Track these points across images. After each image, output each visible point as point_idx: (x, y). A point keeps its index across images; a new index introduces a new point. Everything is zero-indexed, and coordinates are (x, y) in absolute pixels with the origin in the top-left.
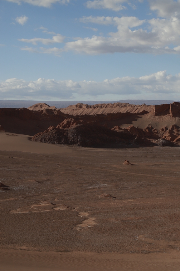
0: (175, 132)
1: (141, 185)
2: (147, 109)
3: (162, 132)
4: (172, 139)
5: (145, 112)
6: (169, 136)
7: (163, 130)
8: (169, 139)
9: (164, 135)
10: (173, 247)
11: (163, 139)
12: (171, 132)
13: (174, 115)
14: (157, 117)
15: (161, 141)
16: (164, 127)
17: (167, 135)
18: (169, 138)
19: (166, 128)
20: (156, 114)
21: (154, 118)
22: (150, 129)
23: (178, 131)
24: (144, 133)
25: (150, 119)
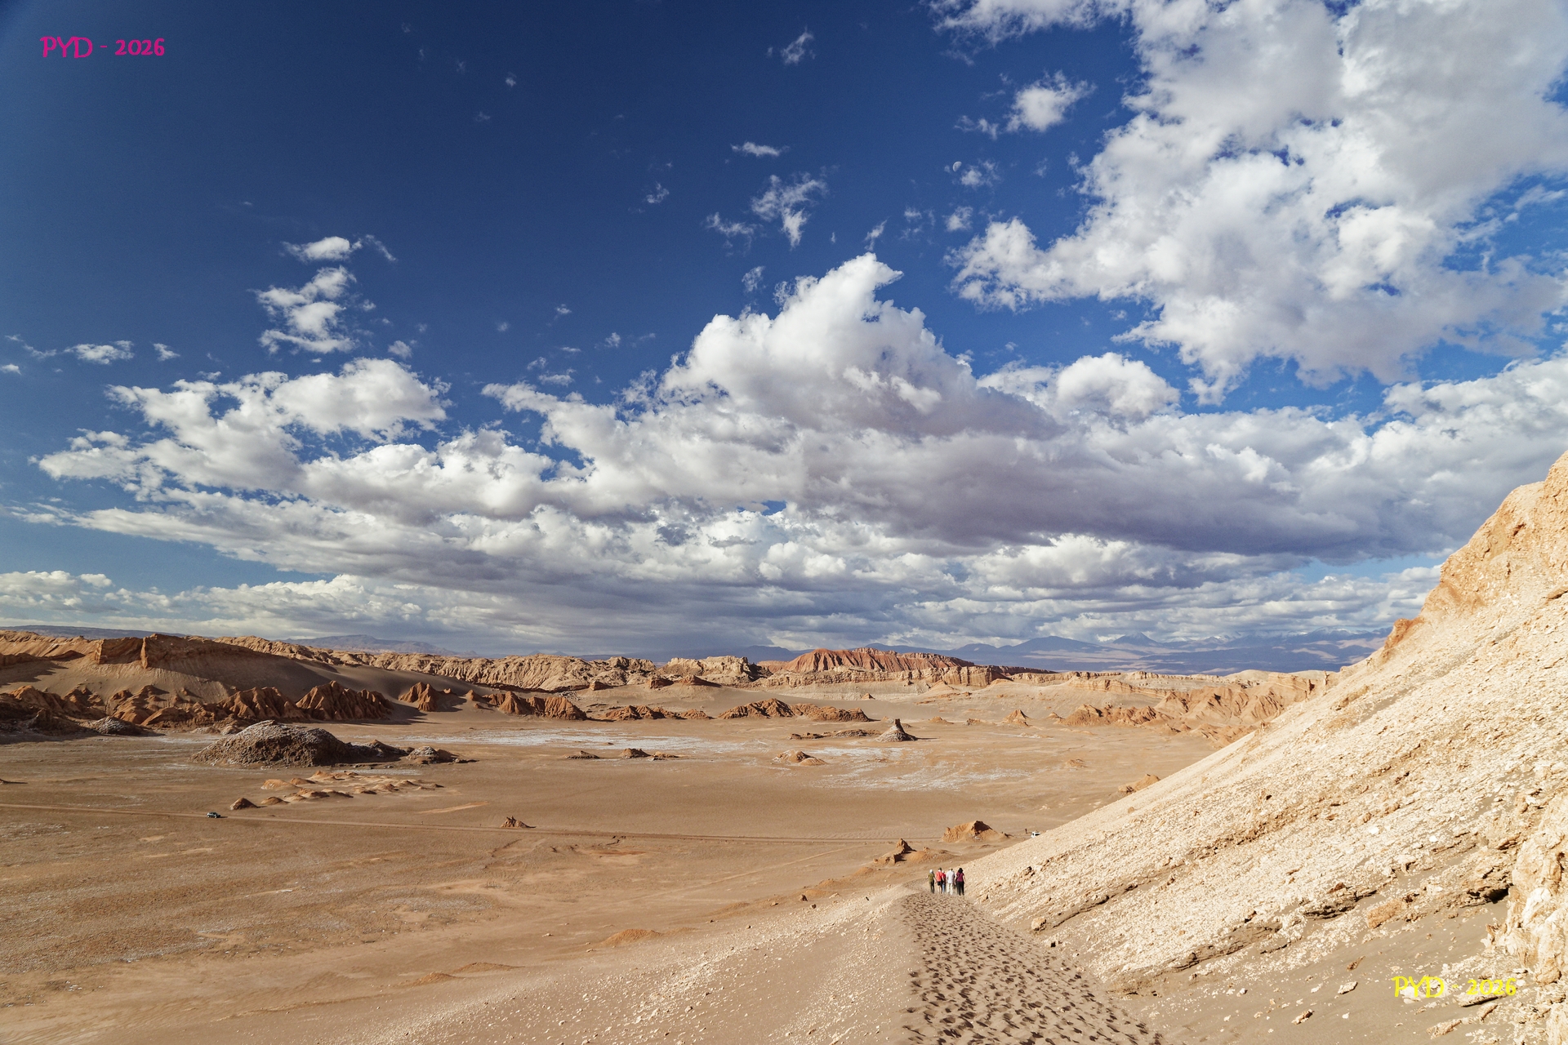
0: (151, 702)
1: (16, 834)
2: (85, 648)
3: (115, 703)
4: (140, 719)
5: (74, 655)
6: (130, 712)
7: (117, 697)
8: (131, 720)
9: (120, 709)
10: (58, 987)
11: (114, 719)
12: (140, 703)
13: (151, 664)
14: (106, 666)
15: (106, 723)
16: (120, 691)
17: (128, 710)
18: (130, 717)
19: (127, 694)
20: (103, 661)
21: (96, 668)
22: (83, 696)
23: (158, 700)
24: (64, 703)
25: (85, 670)
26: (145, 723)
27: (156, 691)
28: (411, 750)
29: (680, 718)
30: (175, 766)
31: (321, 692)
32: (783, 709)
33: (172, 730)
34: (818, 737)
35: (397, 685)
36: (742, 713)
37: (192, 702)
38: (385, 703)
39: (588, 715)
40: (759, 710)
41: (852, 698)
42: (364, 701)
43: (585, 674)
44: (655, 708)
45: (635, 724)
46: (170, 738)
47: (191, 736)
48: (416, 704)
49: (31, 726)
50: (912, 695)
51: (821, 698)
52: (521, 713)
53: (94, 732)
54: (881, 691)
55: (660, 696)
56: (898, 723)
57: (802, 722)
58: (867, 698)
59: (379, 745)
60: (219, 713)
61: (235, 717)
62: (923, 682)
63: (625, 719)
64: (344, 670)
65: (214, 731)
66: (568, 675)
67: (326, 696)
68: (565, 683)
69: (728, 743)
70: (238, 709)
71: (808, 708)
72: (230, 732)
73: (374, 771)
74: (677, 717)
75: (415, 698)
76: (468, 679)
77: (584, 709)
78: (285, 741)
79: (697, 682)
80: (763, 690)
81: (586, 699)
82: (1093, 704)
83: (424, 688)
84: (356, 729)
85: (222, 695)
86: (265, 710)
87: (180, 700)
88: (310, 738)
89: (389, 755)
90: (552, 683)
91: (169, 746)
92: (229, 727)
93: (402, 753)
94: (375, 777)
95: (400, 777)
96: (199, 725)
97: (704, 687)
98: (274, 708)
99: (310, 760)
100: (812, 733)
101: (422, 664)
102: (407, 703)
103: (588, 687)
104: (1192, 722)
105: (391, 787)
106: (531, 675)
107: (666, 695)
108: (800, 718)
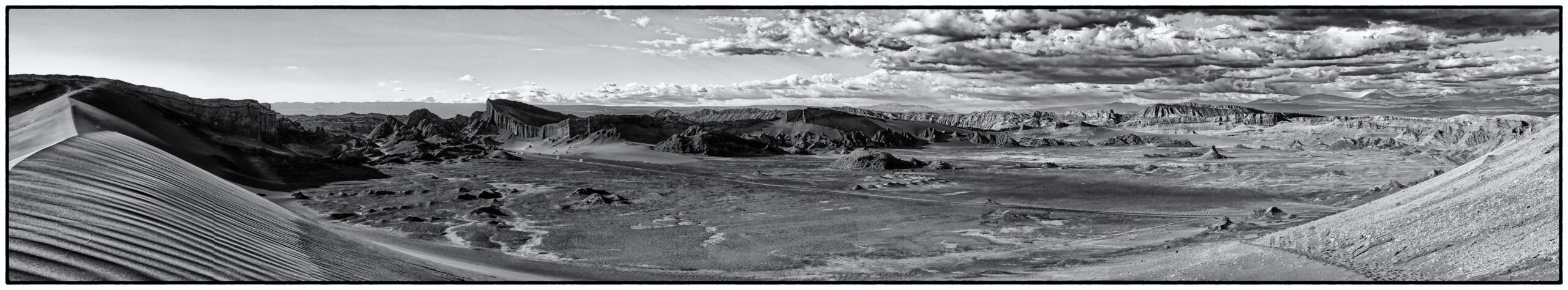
6: (802, 144)
15: (793, 149)
16: (797, 134)
17: (800, 142)
18: (802, 146)
19: (800, 136)
20: (788, 121)
21: (786, 124)
22: (782, 137)
23: (812, 138)
24: (776, 140)
25: (781, 125)
26: (808, 149)
27: (809, 133)
28: (930, 162)
29: (1074, 146)
30: (824, 169)
31: (882, 133)
32: (1138, 140)
33: (820, 152)
34: (1161, 156)
35: (918, 127)
36: (1112, 143)
37: (826, 139)
38: (913, 138)
39: (1021, 144)
40: (1122, 140)
41: (1182, 133)
42: (902, 137)
43: (1016, 121)
44: (1059, 140)
45: (1047, 149)
46: (818, 156)
47: (828, 155)
48: (928, 139)
49: (766, 150)
50: (1222, 132)
51: (1162, 133)
52: (983, 143)
53: (789, 153)
54: (1201, 129)
55: (1061, 133)
56: (1214, 148)
57: (1150, 148)
58: (1192, 133)
59: (914, 160)
60: (838, 144)
61: (845, 146)
62: (1230, 123)
63: (1042, 146)
64: (890, 122)
65: (837, 153)
66: (1006, 122)
67: (885, 136)
68: (1006, 126)
69: (1106, 160)
70: (846, 142)
71: (1152, 139)
72: (844, 153)
73: (913, 173)
74: (1072, 145)
75: (927, 135)
76: (953, 125)
77: (1018, 140)
78: (871, 158)
79: (1083, 124)
80: (1125, 128)
81: (1019, 135)
82: (1350, 136)
83: (931, 130)
84: (900, 152)
85: (839, 136)
86: (858, 142)
87: (821, 138)
88: (882, 156)
89: (919, 165)
90: (998, 126)
91: (820, 160)
92: (843, 151)
93: (926, 164)
94: (916, 177)
95: (927, 176)
96: (830, 150)
97: (1088, 128)
98: (862, 141)
99: (883, 167)
100: (1158, 153)
101: (928, 118)
102: (924, 138)
103: (1019, 128)
104: (1423, 148)
105: (923, 181)
106: (986, 122)
107: (1064, 132)
108: (1148, 145)
